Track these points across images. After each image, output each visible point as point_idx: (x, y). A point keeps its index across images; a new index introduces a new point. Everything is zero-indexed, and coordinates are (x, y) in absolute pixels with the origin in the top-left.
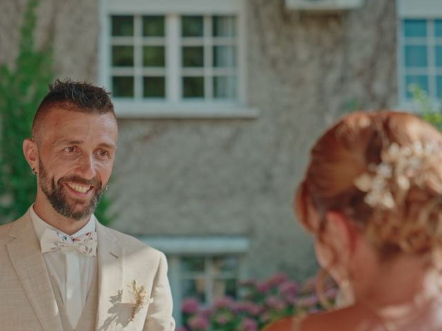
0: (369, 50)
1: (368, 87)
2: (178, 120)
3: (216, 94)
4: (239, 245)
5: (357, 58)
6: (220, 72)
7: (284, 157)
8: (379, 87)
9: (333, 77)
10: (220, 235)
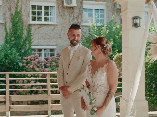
0: (78, 14)
1: (77, 20)
2: (44, 25)
3: (50, 21)
4: (55, 47)
5: (76, 15)
6: (51, 17)
7: (63, 32)
8: (79, 20)
9: (72, 18)
10: (52, 46)
